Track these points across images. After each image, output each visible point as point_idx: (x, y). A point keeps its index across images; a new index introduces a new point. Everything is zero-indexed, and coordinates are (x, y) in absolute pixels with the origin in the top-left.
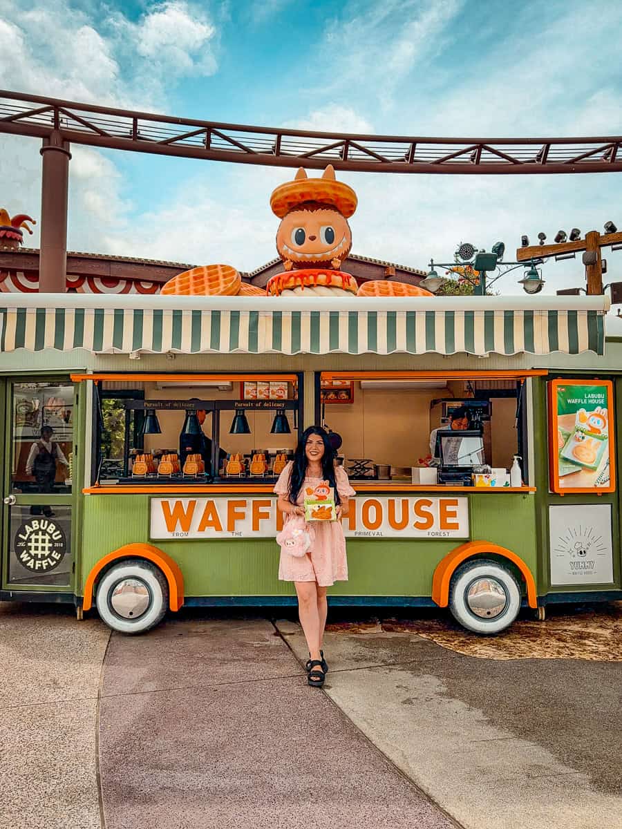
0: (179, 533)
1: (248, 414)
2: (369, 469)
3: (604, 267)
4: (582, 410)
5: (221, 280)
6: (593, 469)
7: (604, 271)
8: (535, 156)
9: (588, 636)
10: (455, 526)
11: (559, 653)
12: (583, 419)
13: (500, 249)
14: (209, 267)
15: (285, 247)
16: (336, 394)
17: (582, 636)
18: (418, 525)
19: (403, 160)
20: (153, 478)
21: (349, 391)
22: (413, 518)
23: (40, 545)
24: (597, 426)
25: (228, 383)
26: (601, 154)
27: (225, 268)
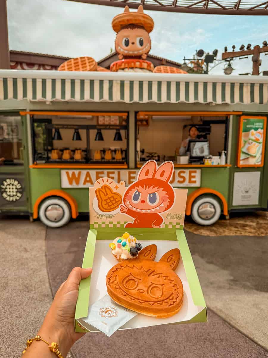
0: (74, 185)
1: (103, 132)
2: (155, 157)
3: (260, 63)
4: (253, 130)
5: (88, 64)
6: (255, 157)
7: (260, 65)
8: (233, 6)
9: (247, 226)
10: (195, 182)
11: (236, 233)
12: (253, 135)
13: (216, 52)
14: (81, 58)
15: (119, 48)
16: (141, 122)
17: (244, 226)
18: (179, 182)
19: (171, 5)
20: (61, 161)
21: (147, 121)
22: (177, 179)
23: (11, 190)
24: (258, 138)
25: (90, 116)
26: (264, 6)
27: (89, 58)
